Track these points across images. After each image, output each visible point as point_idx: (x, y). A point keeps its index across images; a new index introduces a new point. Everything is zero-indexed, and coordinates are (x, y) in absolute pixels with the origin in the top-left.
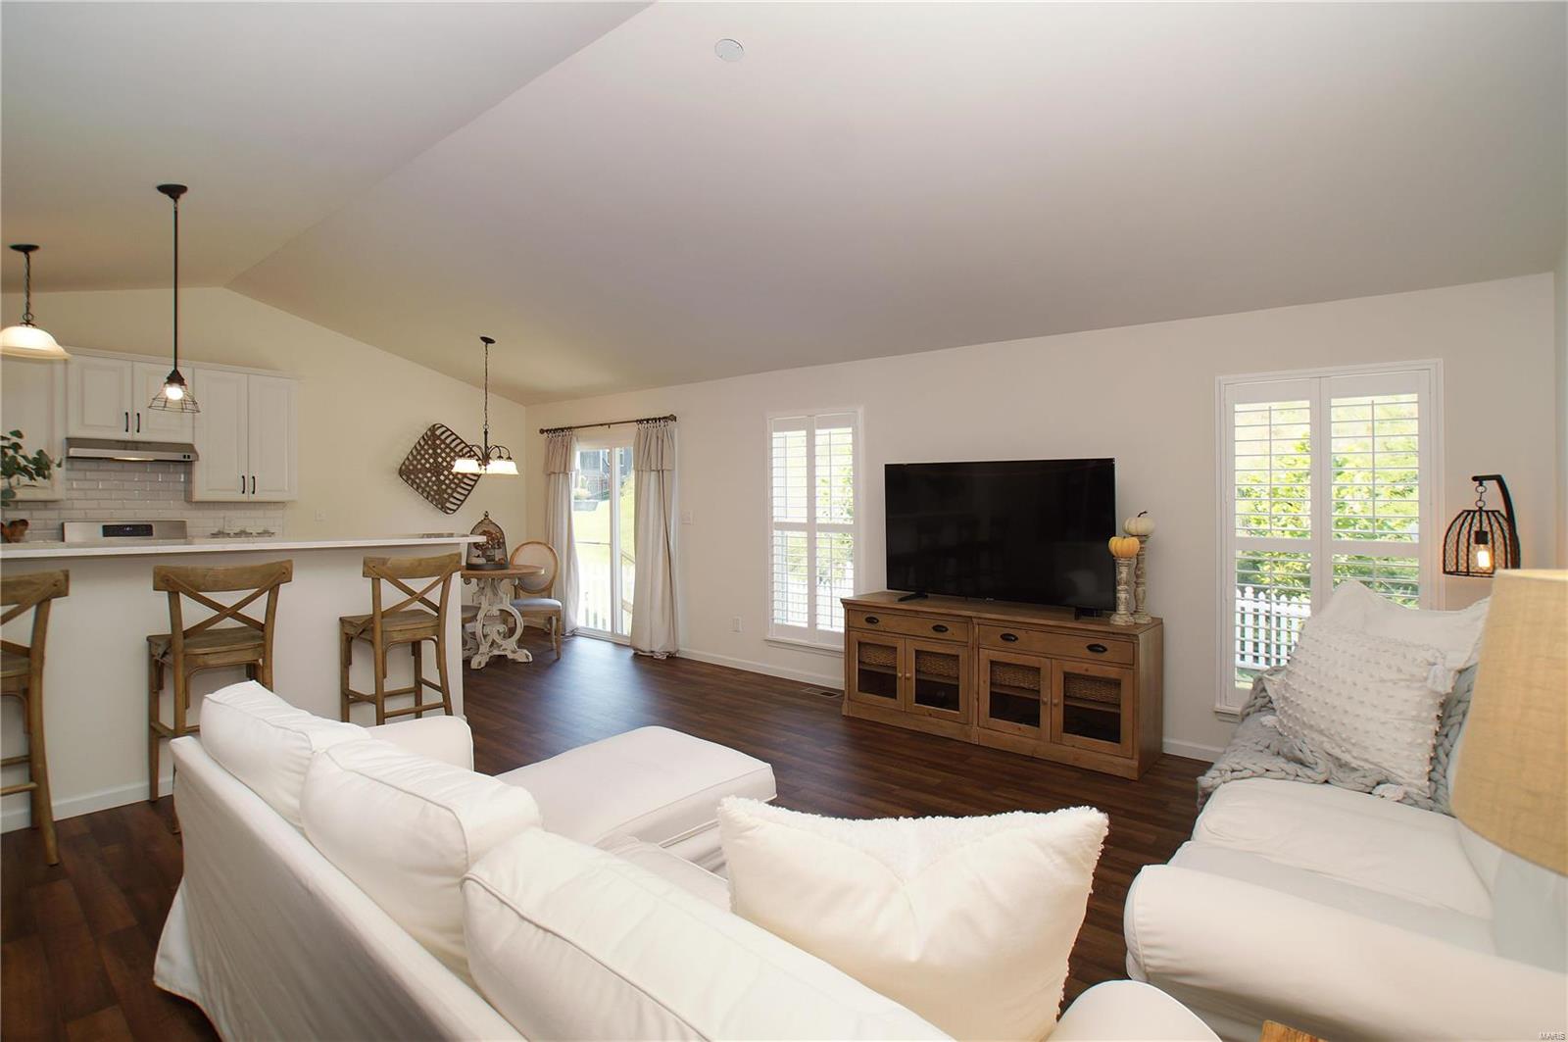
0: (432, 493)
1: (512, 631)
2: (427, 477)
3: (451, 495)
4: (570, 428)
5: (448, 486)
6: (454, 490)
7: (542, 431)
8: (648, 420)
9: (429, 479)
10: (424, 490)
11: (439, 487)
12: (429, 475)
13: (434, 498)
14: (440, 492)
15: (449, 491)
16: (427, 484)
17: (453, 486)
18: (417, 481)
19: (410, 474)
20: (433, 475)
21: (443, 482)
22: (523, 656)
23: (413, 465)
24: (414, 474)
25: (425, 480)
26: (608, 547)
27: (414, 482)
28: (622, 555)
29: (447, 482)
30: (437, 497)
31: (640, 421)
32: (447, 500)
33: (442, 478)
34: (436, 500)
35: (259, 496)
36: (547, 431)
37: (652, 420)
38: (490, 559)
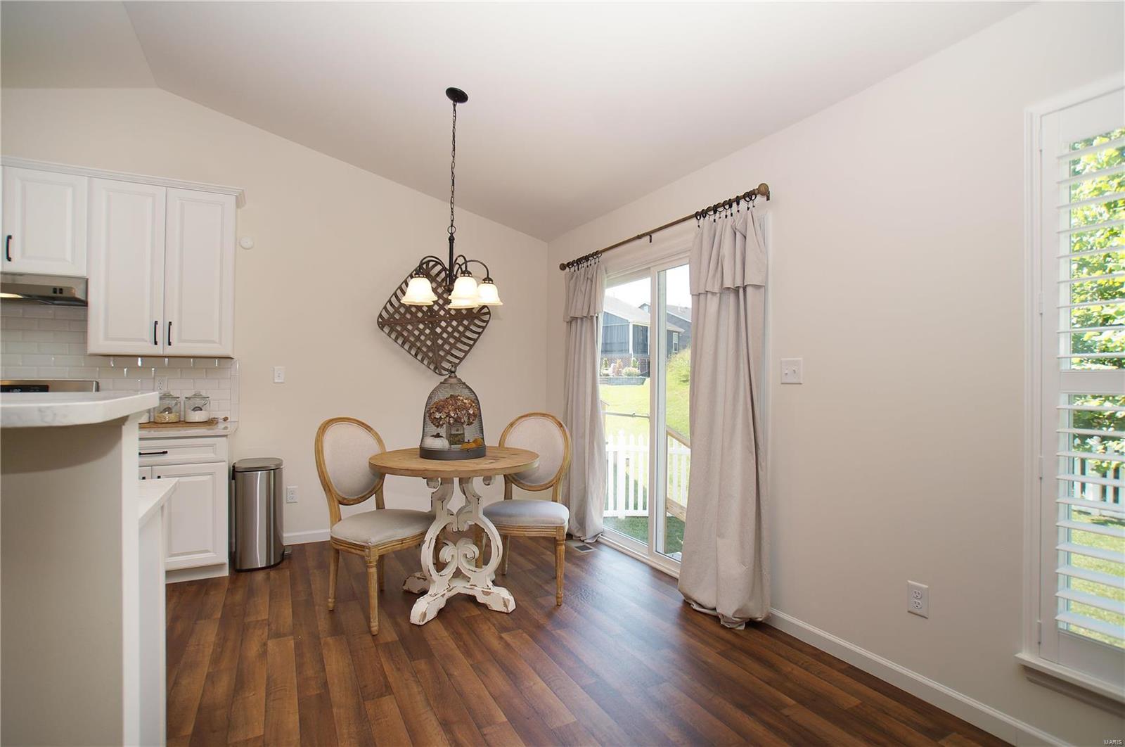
0: (424, 349)
1: (484, 559)
2: (418, 329)
3: (448, 352)
4: (596, 254)
5: (446, 341)
6: (453, 346)
7: (563, 267)
8: (715, 209)
9: (422, 332)
10: (412, 345)
11: (434, 342)
12: (421, 326)
13: (425, 356)
14: (435, 348)
15: (447, 347)
16: (418, 338)
17: (452, 341)
18: (405, 334)
19: (396, 324)
20: (426, 327)
21: (440, 336)
22: (501, 599)
23: (399, 313)
24: (401, 325)
25: (416, 333)
26: (647, 422)
27: (399, 334)
28: (668, 433)
29: (445, 335)
30: (431, 354)
31: (702, 214)
32: (443, 358)
33: (438, 330)
34: (429, 358)
35: (178, 348)
36: (568, 264)
37: (723, 205)
38: (455, 439)
